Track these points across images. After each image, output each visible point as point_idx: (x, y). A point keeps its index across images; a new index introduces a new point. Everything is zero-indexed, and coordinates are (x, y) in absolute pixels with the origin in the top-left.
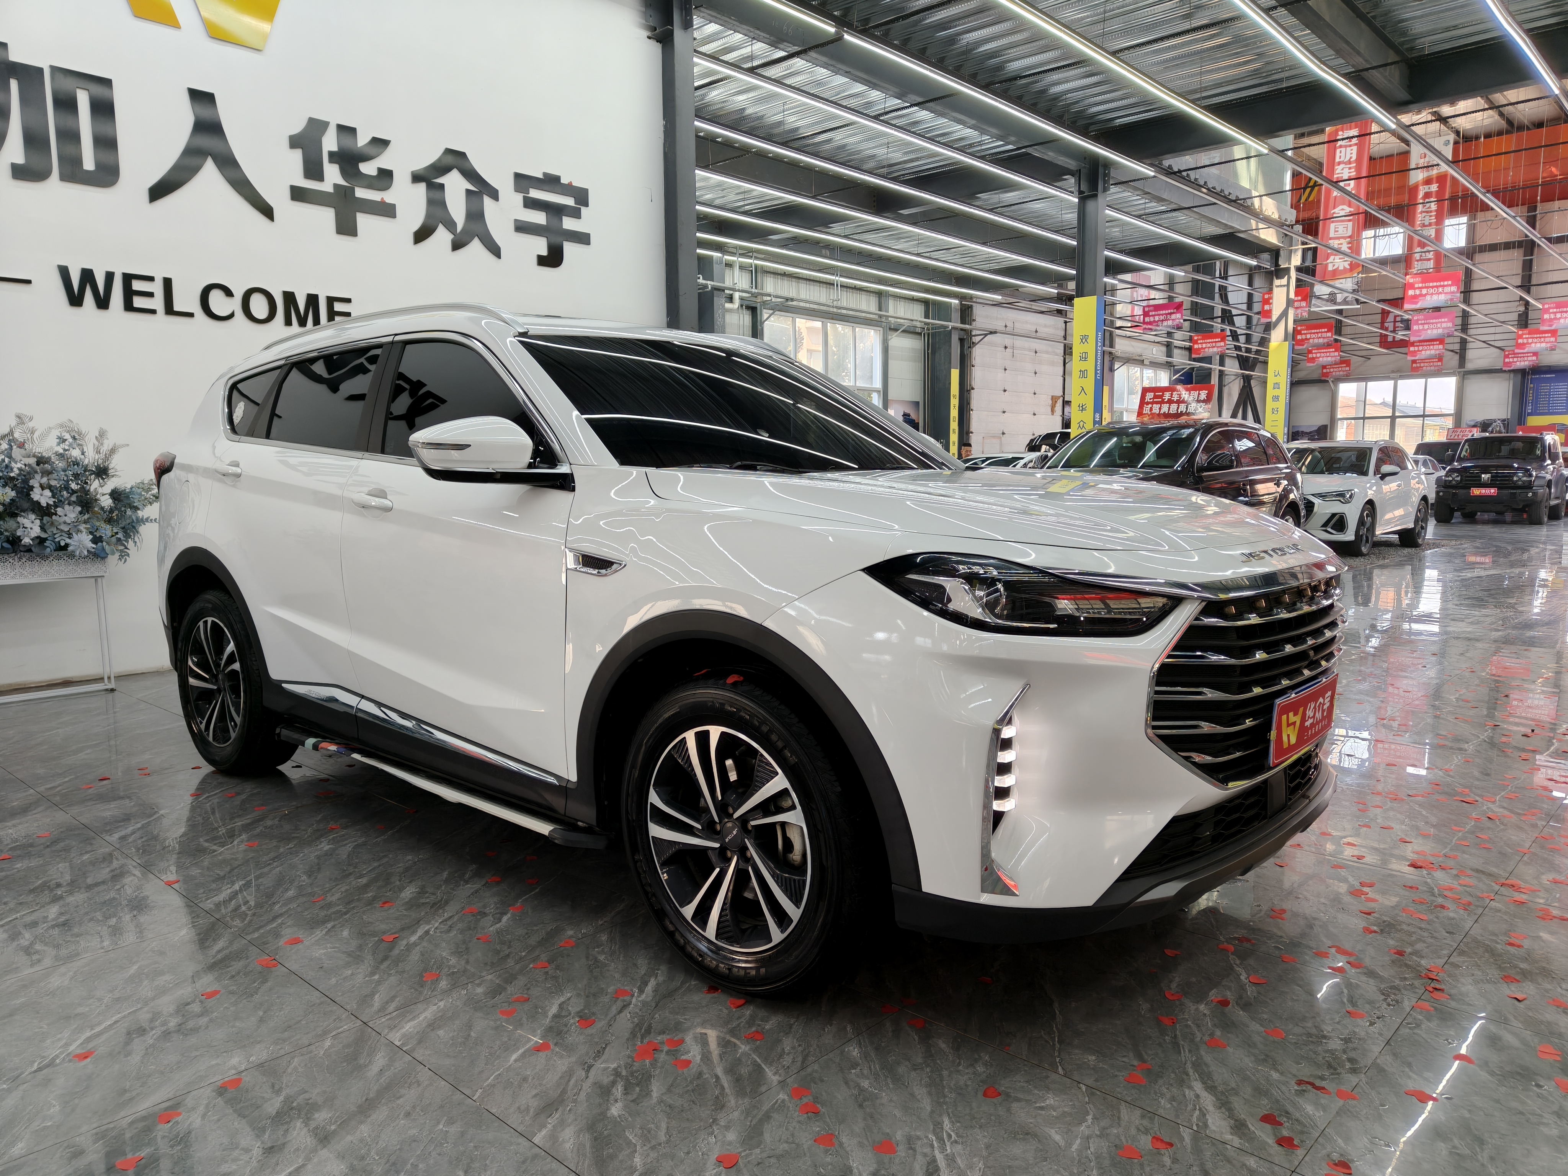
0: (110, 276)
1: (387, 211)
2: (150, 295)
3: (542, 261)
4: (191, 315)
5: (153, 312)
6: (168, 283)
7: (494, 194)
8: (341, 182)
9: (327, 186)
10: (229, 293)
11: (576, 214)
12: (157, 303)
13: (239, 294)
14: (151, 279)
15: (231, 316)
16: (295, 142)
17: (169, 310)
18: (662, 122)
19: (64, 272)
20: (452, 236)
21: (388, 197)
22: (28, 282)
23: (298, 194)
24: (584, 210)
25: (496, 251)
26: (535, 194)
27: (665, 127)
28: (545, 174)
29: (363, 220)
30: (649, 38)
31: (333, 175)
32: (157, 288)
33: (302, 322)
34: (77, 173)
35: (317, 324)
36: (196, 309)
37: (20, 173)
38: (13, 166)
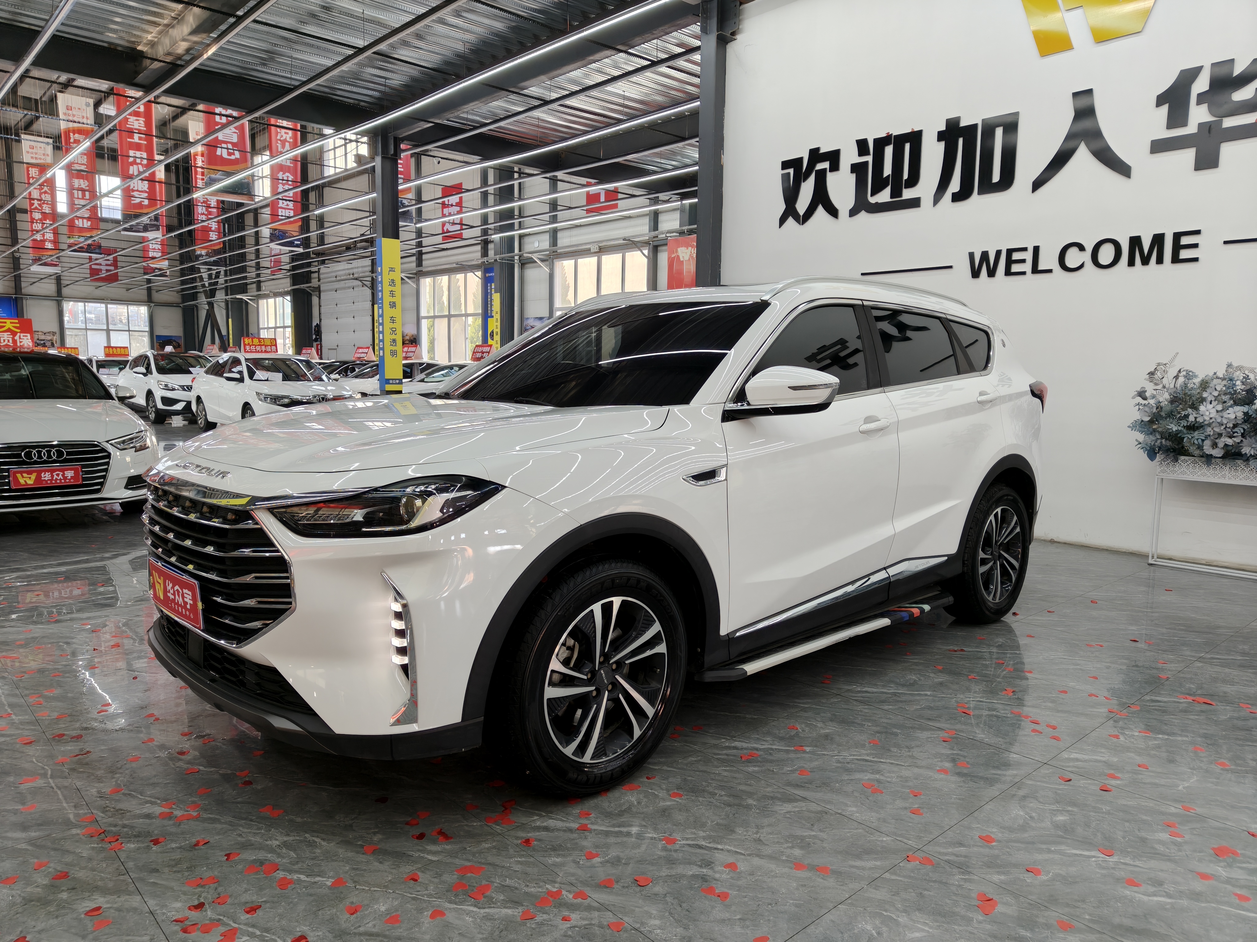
0: (998, 253)
2: (1023, 261)
4: (1050, 271)
5: (1024, 273)
6: (1036, 249)
8: (1209, 118)
9: (1191, 128)
10: (1081, 248)
12: (1027, 267)
13: (1089, 248)
14: (1025, 249)
15: (1082, 266)
16: (1161, 100)
17: (1035, 270)
19: (971, 255)
22: (951, 267)
23: (1158, 147)
29: (1227, 149)
31: (1199, 116)
32: (1028, 256)
33: (1145, 261)
34: (987, 187)
35: (1160, 261)
36: (1055, 266)
37: (956, 198)
38: (953, 194)
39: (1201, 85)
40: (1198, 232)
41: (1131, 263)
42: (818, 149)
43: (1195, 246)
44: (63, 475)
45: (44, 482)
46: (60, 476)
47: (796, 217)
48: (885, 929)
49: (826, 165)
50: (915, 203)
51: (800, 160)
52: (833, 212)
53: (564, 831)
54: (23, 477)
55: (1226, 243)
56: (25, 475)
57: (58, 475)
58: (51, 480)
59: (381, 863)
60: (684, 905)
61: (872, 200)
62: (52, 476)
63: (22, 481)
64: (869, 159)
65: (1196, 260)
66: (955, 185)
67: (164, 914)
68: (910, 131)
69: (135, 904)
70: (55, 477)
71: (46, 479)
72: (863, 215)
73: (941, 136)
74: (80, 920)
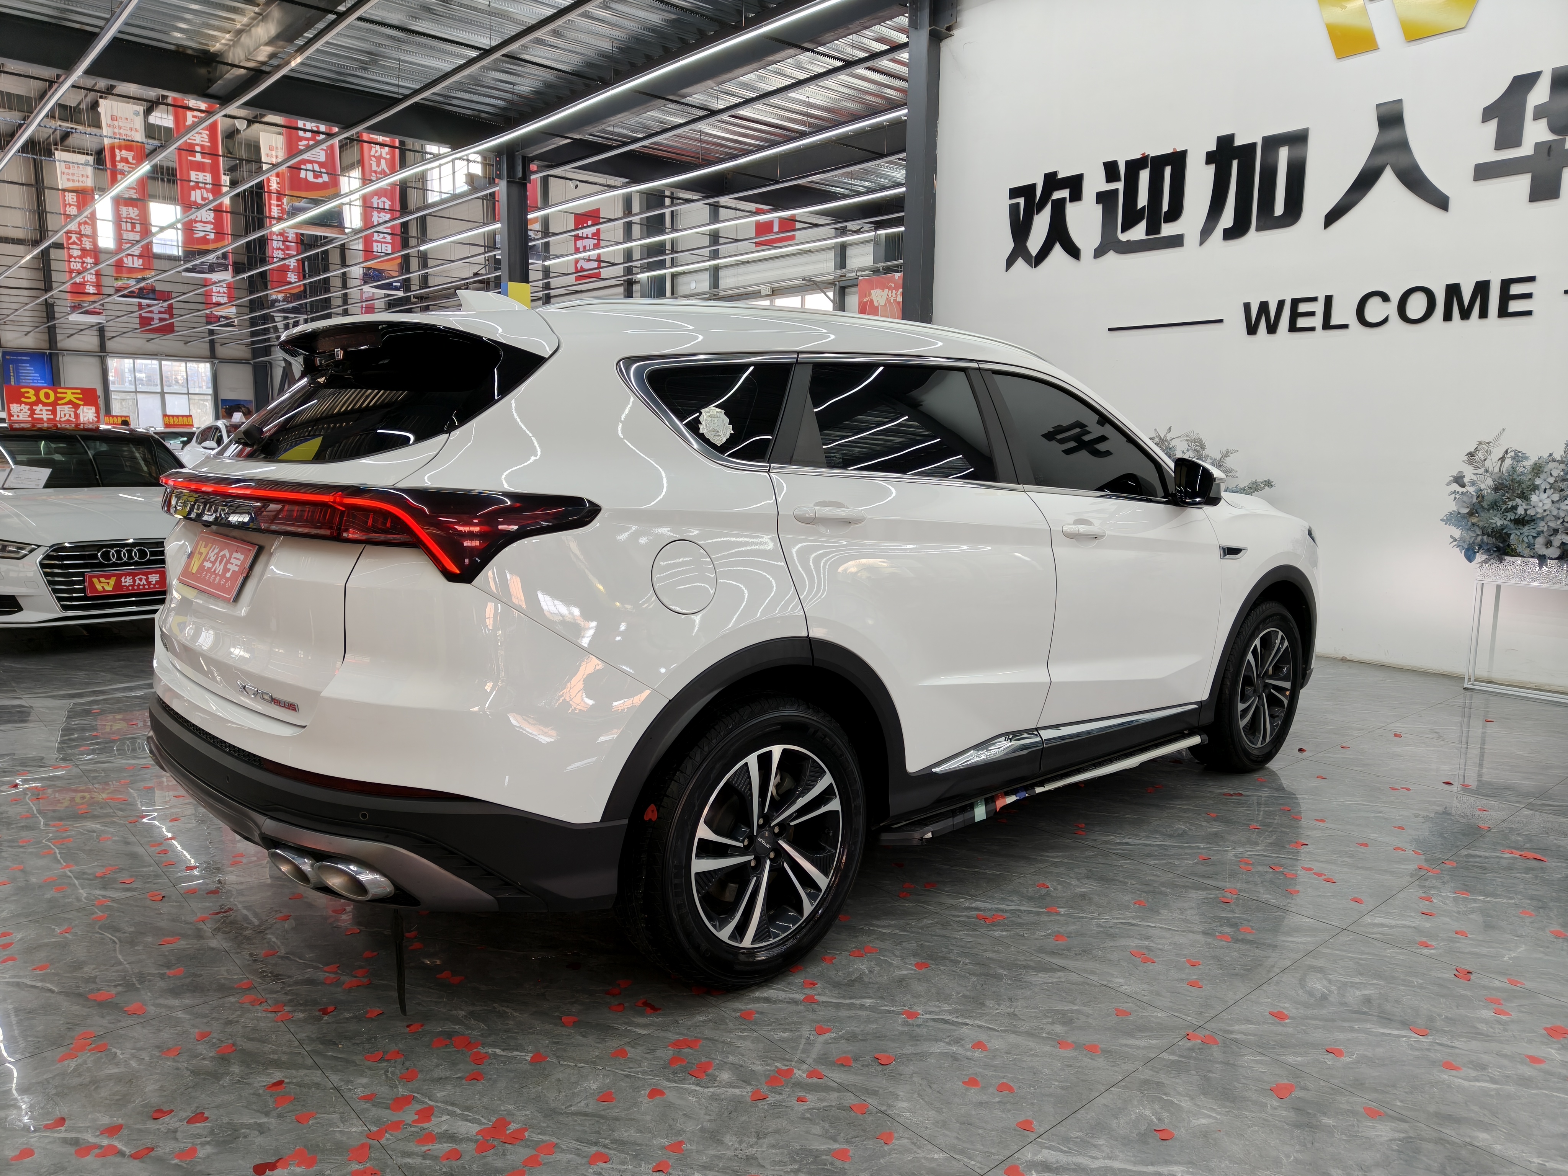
0: (1281, 304)
2: (1312, 314)
4: (1345, 326)
5: (1312, 329)
6: (1329, 300)
8: (1548, 136)
9: (1526, 149)
10: (1385, 298)
12: (1317, 321)
13: (1395, 298)
14: (1314, 299)
15: (1385, 321)
16: (1488, 114)
17: (1327, 325)
19: (1247, 306)
22: (1221, 321)
23: (1483, 172)
31: (1536, 133)
32: (1319, 308)
33: (1465, 314)
34: (1268, 222)
35: (1483, 314)
36: (1352, 320)
37: (1229, 235)
38: (1225, 230)
39: (1539, 95)
40: (1532, 279)
41: (1448, 317)
42: (1055, 174)
43: (1529, 296)
44: (147, 580)
45: (125, 589)
46: (144, 581)
47: (1027, 257)
48: (1165, 1115)
49: (1065, 193)
50: (1177, 241)
51: (1033, 187)
52: (1073, 251)
53: (788, 1002)
54: (100, 582)
55: (1566, 292)
56: (102, 580)
57: (141, 580)
58: (133, 586)
59: (584, 1036)
60: (934, 1086)
61: (1123, 237)
62: (134, 581)
63: (99, 587)
64: (1120, 186)
65: (1529, 313)
66: (1227, 219)
67: (350, 1090)
68: (1171, 151)
69: (317, 1080)
70: (138, 581)
71: (127, 584)
72: (1111, 256)
73: (1210, 158)
74: (259, 1095)
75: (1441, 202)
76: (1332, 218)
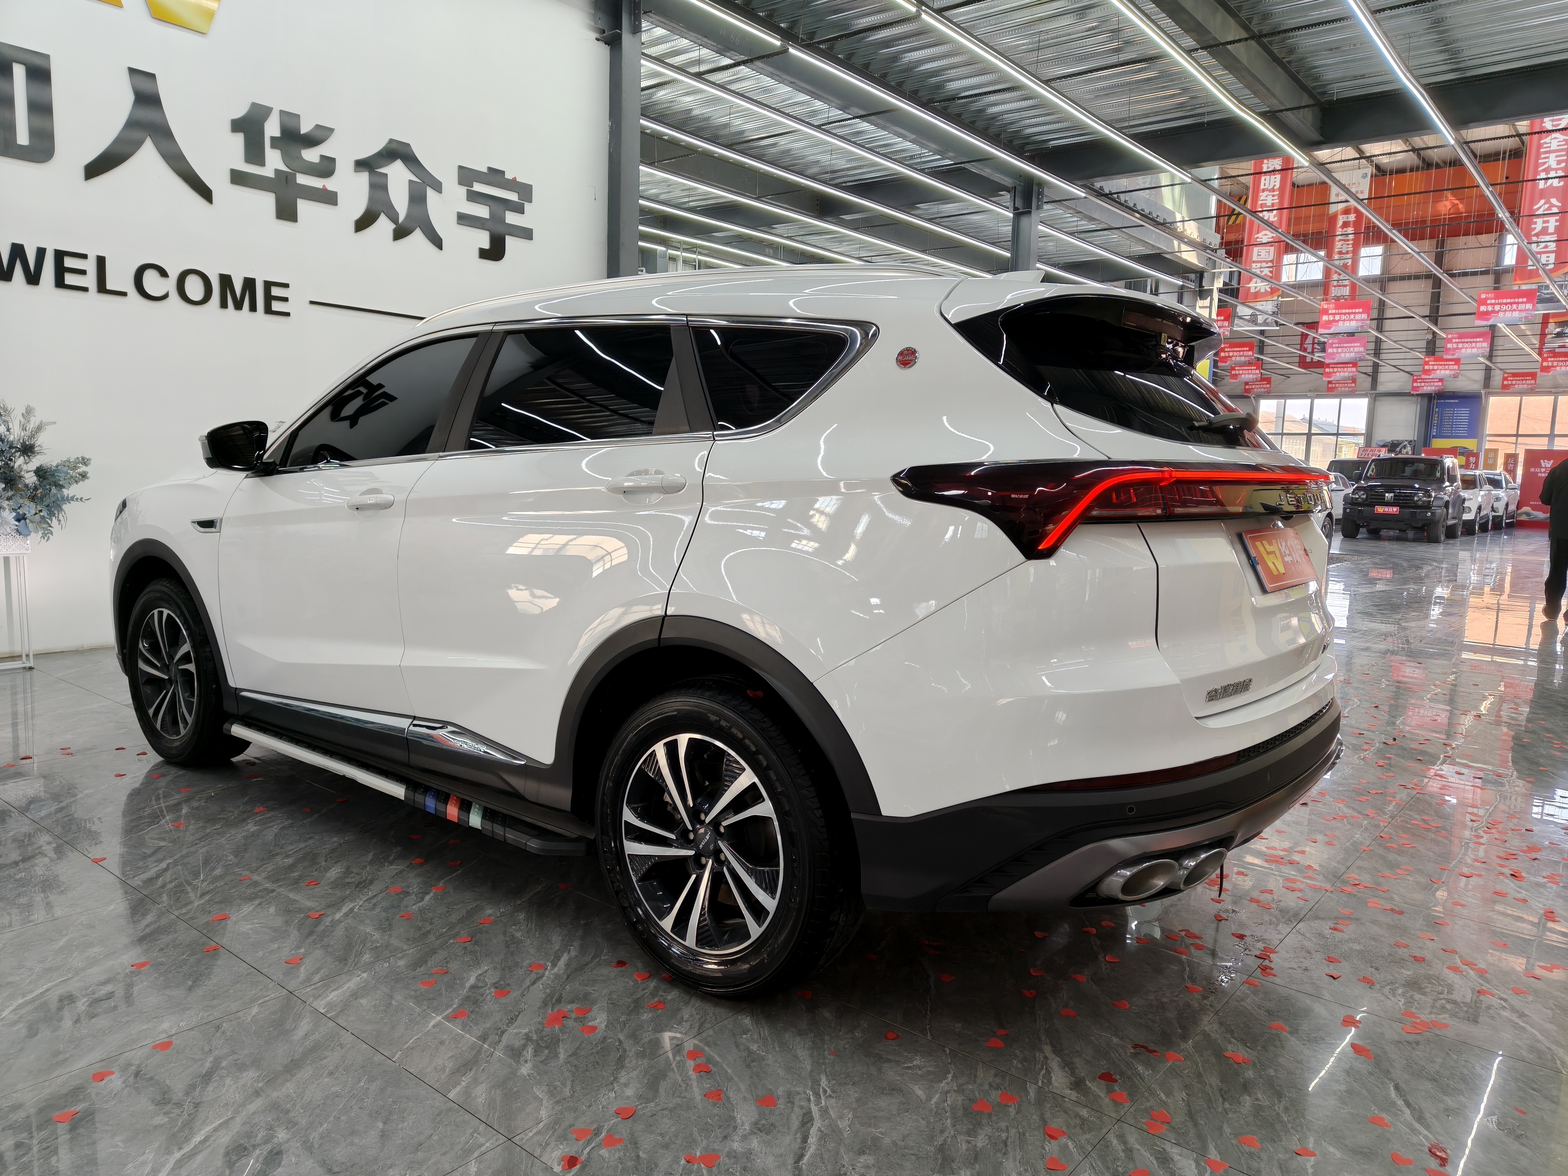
0: (41, 253)
1: (329, 198)
2: (83, 272)
3: (484, 254)
4: (124, 294)
5: (85, 289)
6: (101, 262)
7: (438, 187)
8: (283, 167)
9: (268, 171)
10: (163, 273)
11: (520, 210)
12: (90, 281)
13: (174, 275)
14: (84, 256)
15: (165, 296)
16: (237, 126)
17: (102, 288)
18: (608, 123)
20: (393, 226)
21: (330, 184)
23: (238, 178)
24: (527, 206)
25: (437, 242)
26: (478, 187)
27: (611, 127)
28: (490, 169)
29: (304, 207)
30: (598, 39)
31: (274, 161)
32: (90, 266)
33: (238, 306)
35: (253, 308)
36: (130, 288)
39: (272, 128)
40: (286, 286)
41: (224, 305)
43: (285, 299)
55: (312, 303)
65: (287, 314)
75: (206, 193)
76: (94, 170)
